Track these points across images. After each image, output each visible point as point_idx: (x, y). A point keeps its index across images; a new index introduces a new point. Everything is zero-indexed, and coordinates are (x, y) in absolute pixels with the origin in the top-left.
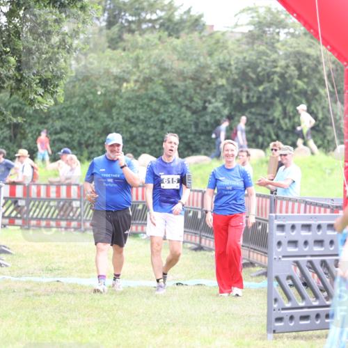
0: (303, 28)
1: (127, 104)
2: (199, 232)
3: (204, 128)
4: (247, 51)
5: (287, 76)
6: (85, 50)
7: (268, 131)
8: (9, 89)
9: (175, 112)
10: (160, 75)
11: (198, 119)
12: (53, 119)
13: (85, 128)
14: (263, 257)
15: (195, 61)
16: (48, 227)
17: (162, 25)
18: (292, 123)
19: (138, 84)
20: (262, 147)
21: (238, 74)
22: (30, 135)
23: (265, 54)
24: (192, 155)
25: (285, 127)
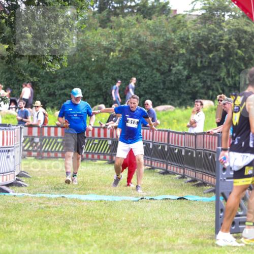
0: (241, 12)
1: (113, 68)
2: (165, 161)
3: (169, 85)
4: (201, 28)
5: (230, 46)
6: (82, 29)
7: (216, 86)
8: (28, 57)
9: (149, 73)
10: (138, 46)
11: (165, 78)
12: (59, 79)
13: (83, 85)
14: (213, 179)
15: (163, 36)
16: (56, 157)
17: (139, 10)
18: (233, 82)
19: (122, 53)
20: (212, 98)
21: (194, 46)
22: (42, 91)
23: (214, 30)
24: (161, 105)
25: (228, 84)
